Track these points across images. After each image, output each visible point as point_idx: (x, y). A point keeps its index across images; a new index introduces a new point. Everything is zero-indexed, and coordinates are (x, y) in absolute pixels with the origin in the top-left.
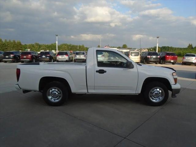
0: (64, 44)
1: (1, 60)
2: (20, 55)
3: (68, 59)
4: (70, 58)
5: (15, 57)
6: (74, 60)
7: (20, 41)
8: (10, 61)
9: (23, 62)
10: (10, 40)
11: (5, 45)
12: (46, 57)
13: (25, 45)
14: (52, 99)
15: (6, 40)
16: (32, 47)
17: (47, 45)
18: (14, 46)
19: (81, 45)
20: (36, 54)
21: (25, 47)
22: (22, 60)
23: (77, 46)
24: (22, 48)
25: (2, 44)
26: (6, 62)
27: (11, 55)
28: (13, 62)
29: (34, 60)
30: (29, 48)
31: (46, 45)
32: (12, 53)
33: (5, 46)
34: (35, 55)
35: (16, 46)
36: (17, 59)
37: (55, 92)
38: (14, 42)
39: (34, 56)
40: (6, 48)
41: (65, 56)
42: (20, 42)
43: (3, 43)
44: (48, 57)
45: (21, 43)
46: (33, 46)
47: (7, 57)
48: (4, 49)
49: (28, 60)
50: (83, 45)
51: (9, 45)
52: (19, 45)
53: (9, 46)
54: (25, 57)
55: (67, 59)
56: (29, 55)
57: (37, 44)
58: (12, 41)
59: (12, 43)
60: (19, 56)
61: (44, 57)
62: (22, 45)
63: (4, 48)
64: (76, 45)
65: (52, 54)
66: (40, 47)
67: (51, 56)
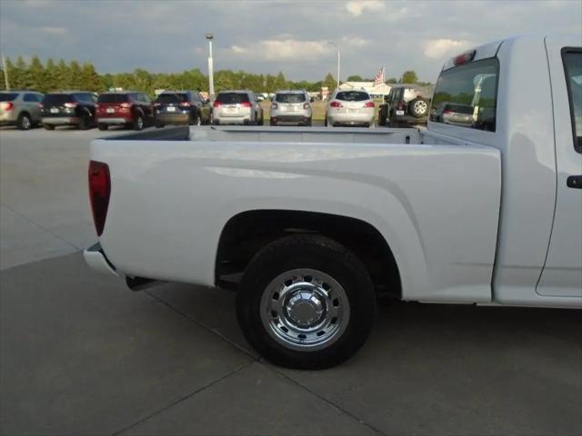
0: (221, 72)
1: (39, 121)
2: (97, 106)
3: (252, 116)
4: (256, 113)
5: (79, 111)
6: (272, 119)
7: (92, 63)
8: (66, 124)
9: (104, 127)
10: (62, 62)
11: (47, 76)
12: (179, 111)
13: (108, 75)
14: (290, 333)
15: (50, 62)
16: (126, 80)
17: (172, 77)
18: (74, 79)
19: (275, 74)
20: (144, 100)
21: (108, 81)
22: (101, 120)
23: (262, 76)
24: (99, 87)
25: (39, 74)
26: (51, 127)
27: (67, 105)
28: (74, 127)
29: (140, 120)
30: (120, 84)
31: (169, 74)
32: (70, 99)
33: (49, 79)
34: (143, 103)
35: (80, 78)
36: (85, 119)
37: (307, 296)
38: (75, 65)
39: (139, 108)
40: (53, 84)
41: (238, 105)
42: (92, 67)
43: (43, 71)
44: (184, 112)
45: (96, 71)
46: (131, 79)
47: (54, 110)
48: (47, 89)
49: (122, 120)
50: (281, 75)
51: (59, 78)
52: (88, 77)
53: (60, 81)
54: (111, 110)
55: (248, 117)
56: (125, 105)
57: (142, 74)
58: (68, 65)
59: (69, 70)
60: (92, 109)
61: (171, 109)
62: (98, 76)
63: (47, 85)
64: (259, 74)
65: (196, 100)
66: (150, 80)
67: (194, 107)
